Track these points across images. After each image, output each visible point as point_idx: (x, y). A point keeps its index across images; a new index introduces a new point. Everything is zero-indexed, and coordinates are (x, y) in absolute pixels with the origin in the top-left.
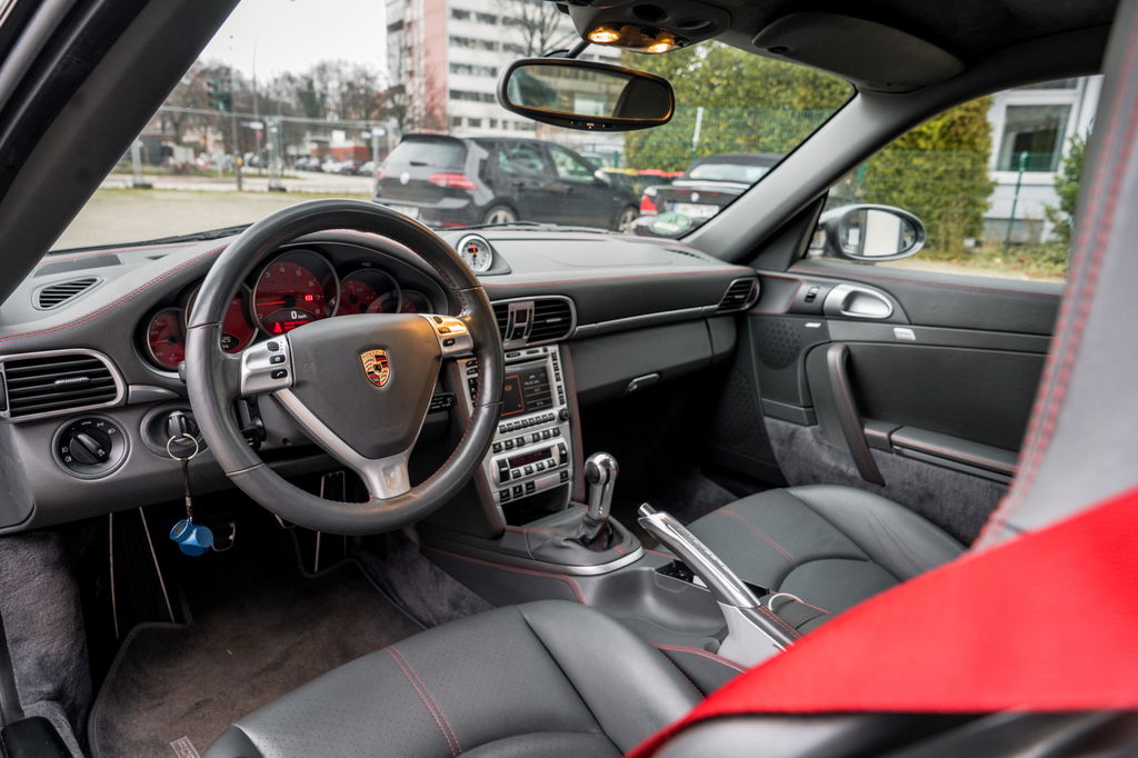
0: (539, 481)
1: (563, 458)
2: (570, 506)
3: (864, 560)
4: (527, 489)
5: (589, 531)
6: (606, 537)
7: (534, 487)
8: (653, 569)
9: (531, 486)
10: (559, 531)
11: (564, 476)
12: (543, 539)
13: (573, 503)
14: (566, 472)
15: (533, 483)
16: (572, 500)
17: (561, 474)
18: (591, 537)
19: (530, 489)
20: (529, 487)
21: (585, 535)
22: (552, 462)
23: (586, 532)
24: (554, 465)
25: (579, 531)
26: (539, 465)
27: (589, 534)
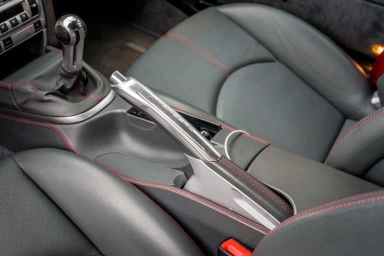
0: (14, 36)
1: (35, 11)
2: (47, 51)
3: (272, 61)
4: (5, 45)
5: (66, 82)
6: (82, 83)
7: (11, 42)
8: (125, 111)
9: (8, 42)
10: (40, 83)
11: (38, 25)
12: (27, 93)
13: (49, 48)
14: (39, 22)
15: (10, 38)
16: (48, 44)
17: (35, 24)
18: (69, 87)
19: (8, 44)
20: (6, 43)
21: (63, 87)
22: (24, 16)
23: (64, 82)
24: (27, 18)
25: (57, 84)
26: (12, 21)
27: (67, 85)
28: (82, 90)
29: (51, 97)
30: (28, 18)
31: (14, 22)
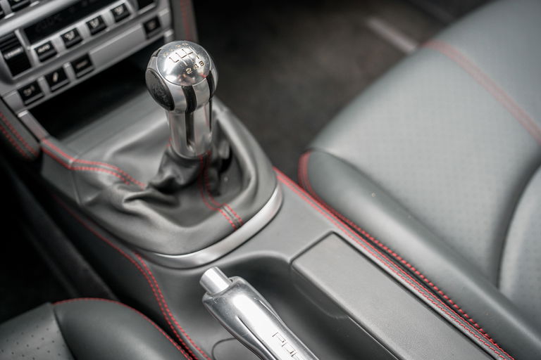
0: (94, 52)
5: (179, 171)
7: (90, 63)
9: (82, 64)
11: (152, 26)
14: (156, 19)
15: (86, 58)
17: (146, 26)
18: (181, 181)
19: (82, 69)
20: (79, 66)
21: (171, 181)
22: (120, 11)
23: (174, 171)
24: (126, 14)
25: (161, 171)
26: (92, 23)
27: (178, 177)
28: (212, 185)
29: (139, 207)
30: (129, 15)
31: (95, 24)
